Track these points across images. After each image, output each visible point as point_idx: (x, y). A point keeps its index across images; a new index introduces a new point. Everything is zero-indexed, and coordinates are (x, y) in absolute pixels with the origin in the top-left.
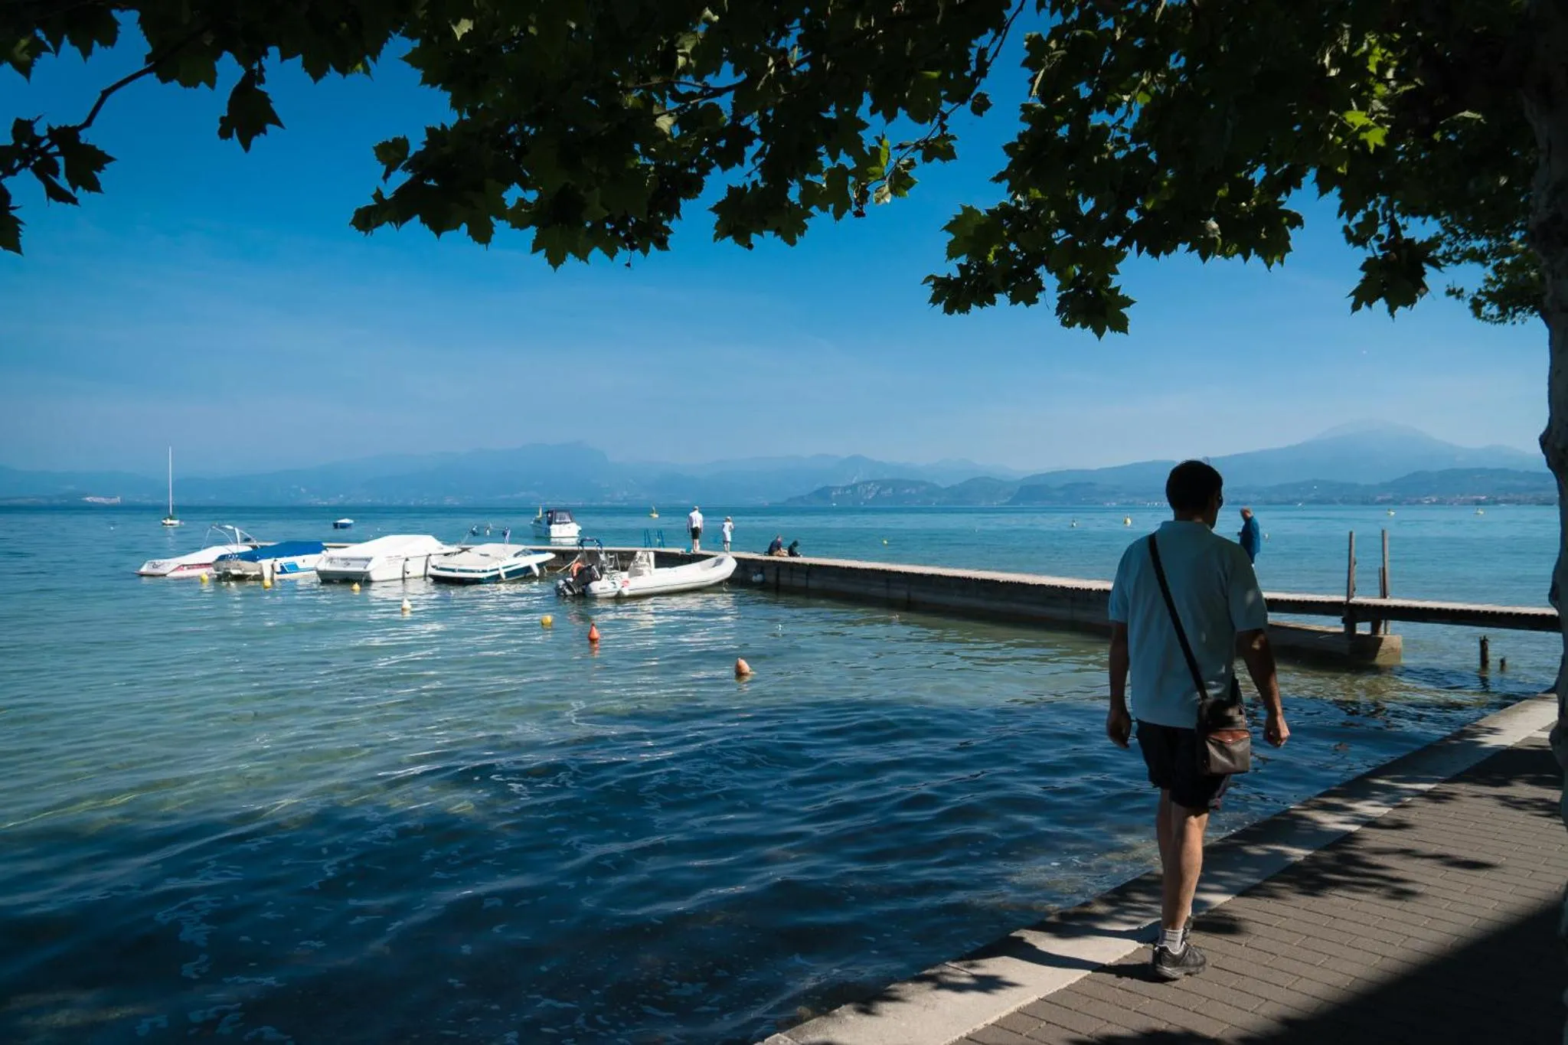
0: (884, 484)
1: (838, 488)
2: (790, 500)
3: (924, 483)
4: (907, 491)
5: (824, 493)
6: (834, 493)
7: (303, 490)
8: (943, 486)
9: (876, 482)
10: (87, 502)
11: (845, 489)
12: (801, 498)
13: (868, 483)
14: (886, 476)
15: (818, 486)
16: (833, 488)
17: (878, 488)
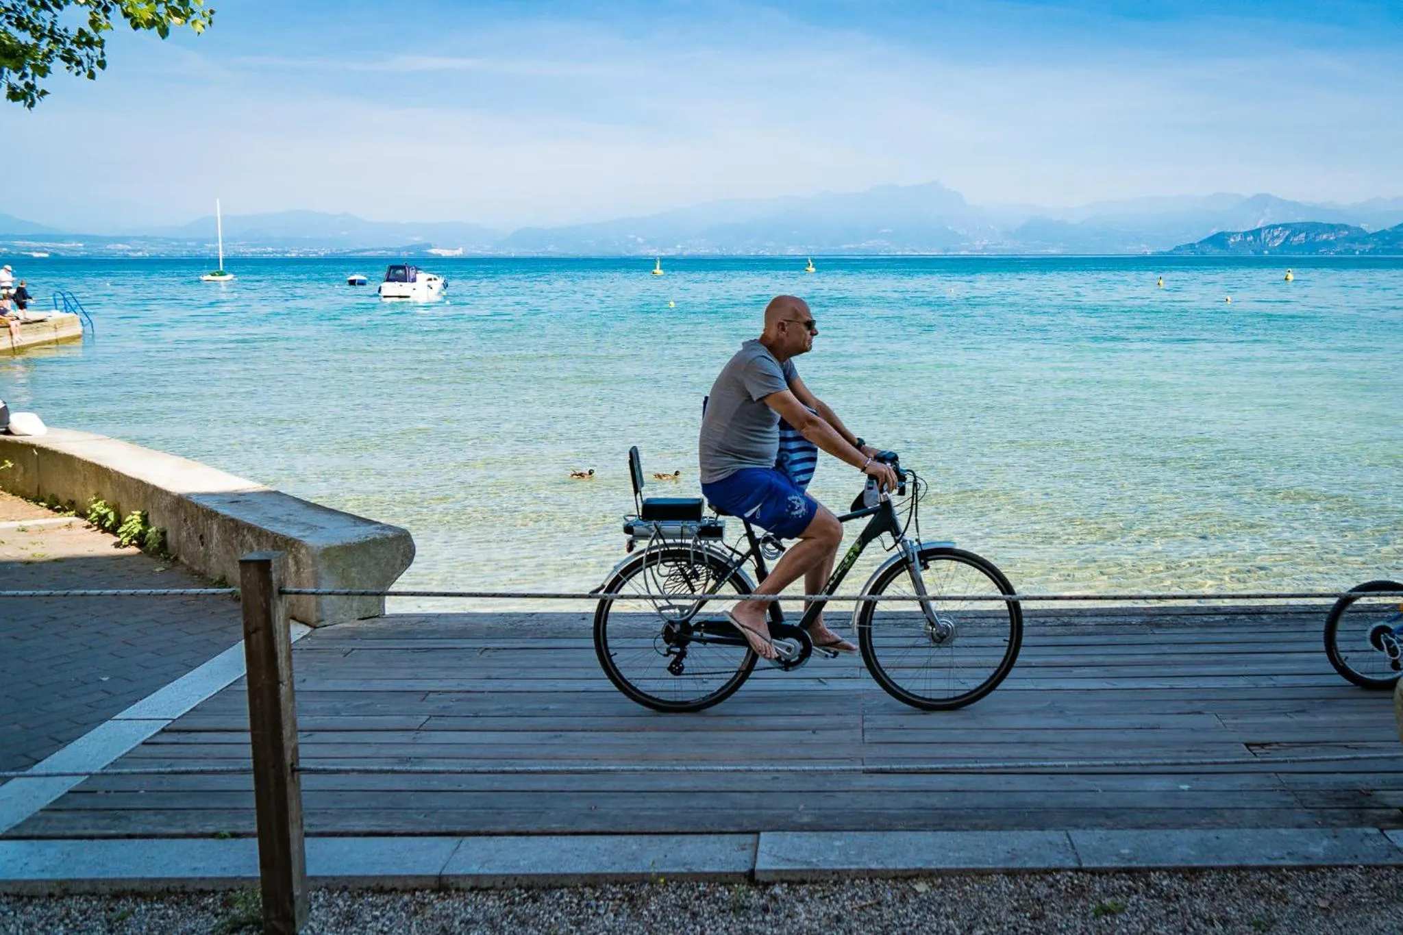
0: (1293, 229)
1: (1238, 233)
2: (1178, 248)
3: (1346, 227)
4: (1325, 237)
5: (1219, 239)
6: (1232, 240)
7: (640, 240)
8: (1372, 230)
9: (1286, 226)
10: (431, 254)
11: (1246, 234)
12: (1192, 246)
13: (1275, 227)
14: (1300, 219)
15: (1215, 231)
16: (1230, 235)
17: (1287, 233)
